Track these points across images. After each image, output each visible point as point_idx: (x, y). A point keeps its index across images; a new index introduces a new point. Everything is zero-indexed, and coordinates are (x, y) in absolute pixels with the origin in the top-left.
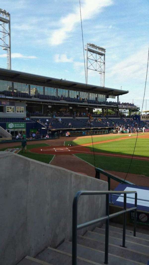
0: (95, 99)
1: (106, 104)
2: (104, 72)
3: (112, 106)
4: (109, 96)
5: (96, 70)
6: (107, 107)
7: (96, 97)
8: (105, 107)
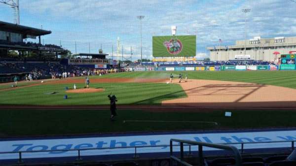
0: (5, 39)
1: (22, 45)
2: (18, 7)
3: (30, 47)
4: (27, 36)
5: (5, 3)
6: (24, 49)
7: (8, 35)
8: (21, 48)
